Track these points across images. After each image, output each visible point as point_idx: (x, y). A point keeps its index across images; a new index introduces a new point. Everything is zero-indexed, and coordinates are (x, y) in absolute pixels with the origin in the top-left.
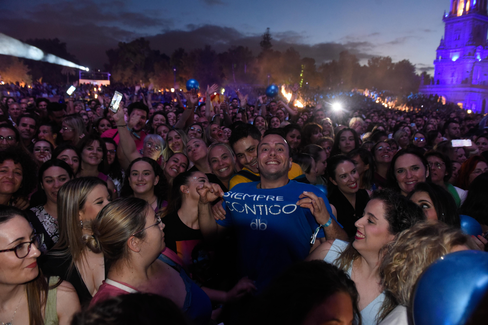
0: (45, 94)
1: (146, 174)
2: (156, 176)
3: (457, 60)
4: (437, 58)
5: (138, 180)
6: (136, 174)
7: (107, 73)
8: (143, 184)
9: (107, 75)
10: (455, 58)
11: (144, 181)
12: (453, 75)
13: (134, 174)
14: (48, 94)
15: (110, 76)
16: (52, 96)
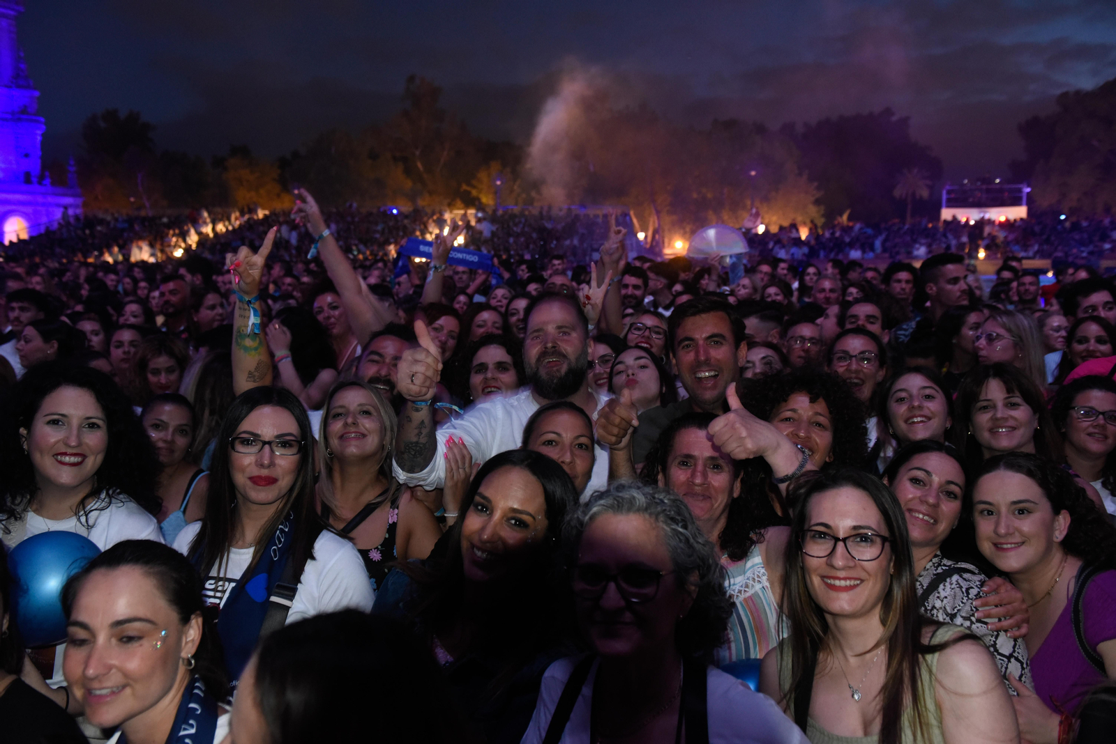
0: (856, 250)
1: (1021, 511)
2: (1056, 511)
5: (996, 532)
6: (990, 513)
7: (1020, 186)
8: (1015, 543)
9: (1020, 191)
11: (1017, 534)
13: (982, 512)
14: (864, 252)
15: (1028, 193)
16: (871, 255)
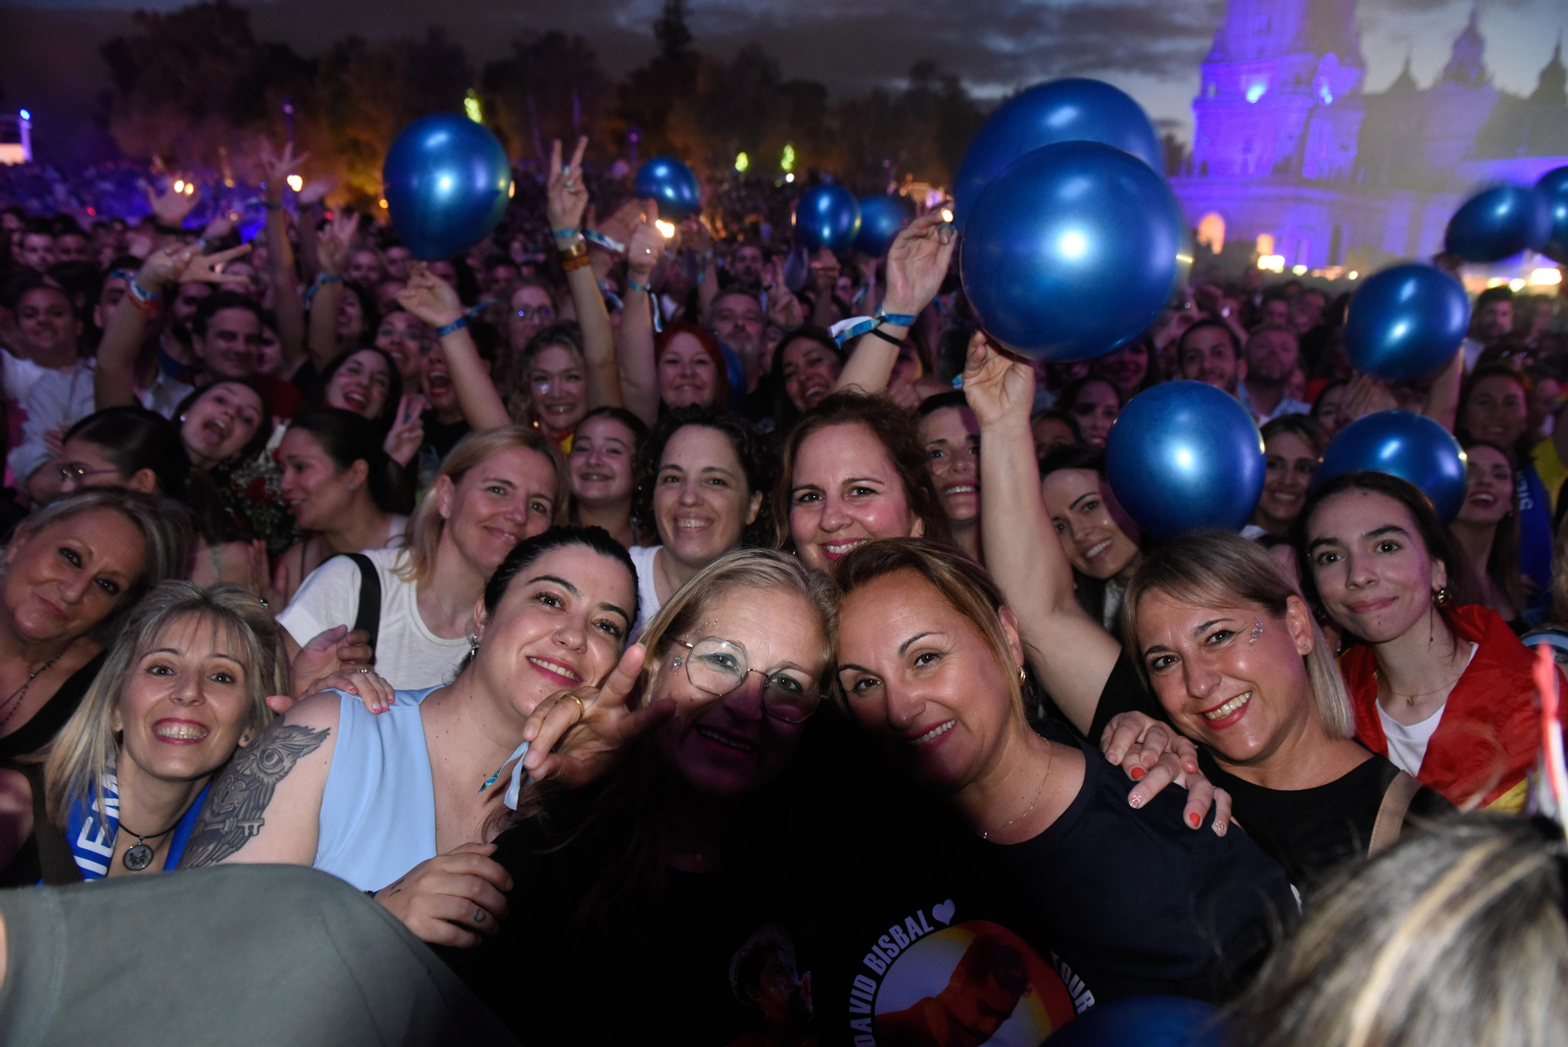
3: (1262, 99)
4: (1204, 91)
10: (1255, 93)
12: (1247, 149)
